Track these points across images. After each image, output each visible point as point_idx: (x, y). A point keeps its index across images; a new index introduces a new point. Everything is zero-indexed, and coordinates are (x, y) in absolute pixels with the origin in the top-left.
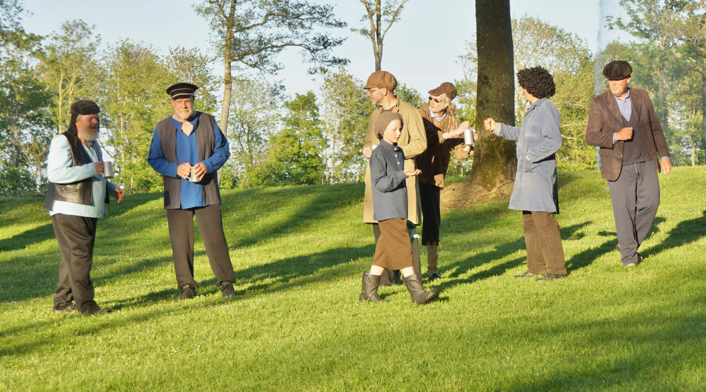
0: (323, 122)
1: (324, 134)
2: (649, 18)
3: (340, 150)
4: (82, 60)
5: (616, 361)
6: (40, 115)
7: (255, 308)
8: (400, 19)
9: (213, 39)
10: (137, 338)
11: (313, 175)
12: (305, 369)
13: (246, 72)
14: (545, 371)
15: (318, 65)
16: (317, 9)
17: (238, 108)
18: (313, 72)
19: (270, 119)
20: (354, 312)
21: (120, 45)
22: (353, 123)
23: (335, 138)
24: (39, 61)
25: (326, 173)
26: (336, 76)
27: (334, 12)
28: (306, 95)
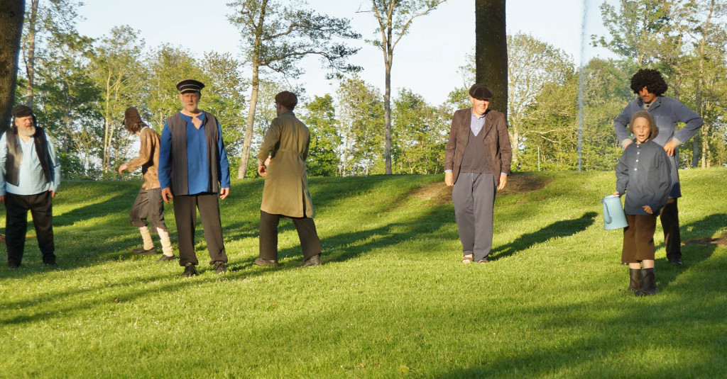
0: (338, 121)
1: (339, 132)
2: (630, 38)
3: (352, 147)
4: (128, 61)
5: (589, 340)
6: (90, 108)
7: (273, 283)
8: (408, 32)
9: (244, 46)
10: (169, 306)
11: (328, 167)
12: (316, 339)
13: (271, 75)
14: (527, 347)
15: (335, 71)
16: (336, 22)
17: (263, 107)
18: (330, 77)
20: (360, 290)
21: (161, 49)
22: (364, 123)
23: (348, 136)
24: (90, 60)
25: (340, 167)
26: (348, 80)
27: (350, 24)
28: (324, 97)
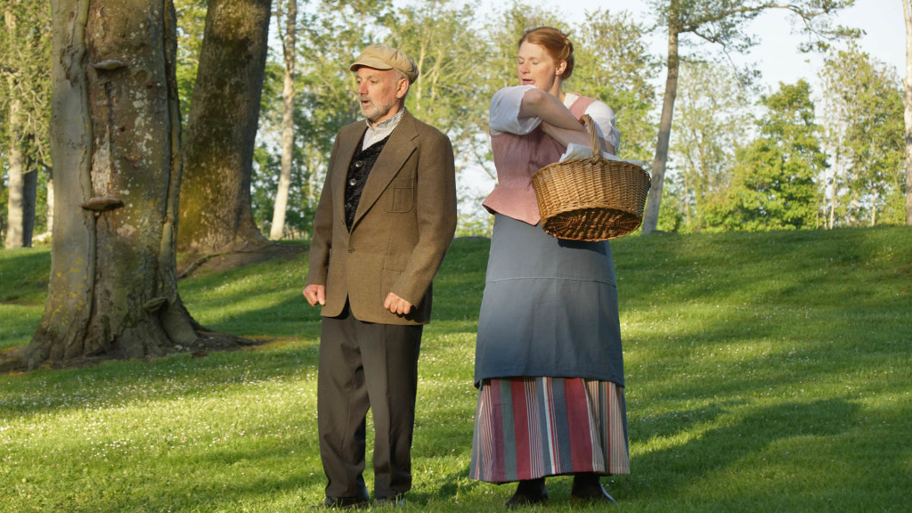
0: (821, 127)
1: (822, 146)
3: (846, 171)
11: (797, 210)
13: (700, 48)
15: (814, 38)
17: (687, 104)
18: (806, 49)
19: (737, 122)
21: (510, 7)
22: (867, 129)
23: (838, 154)
24: (388, 31)
25: (824, 209)
26: (840, 52)
28: (796, 85)
